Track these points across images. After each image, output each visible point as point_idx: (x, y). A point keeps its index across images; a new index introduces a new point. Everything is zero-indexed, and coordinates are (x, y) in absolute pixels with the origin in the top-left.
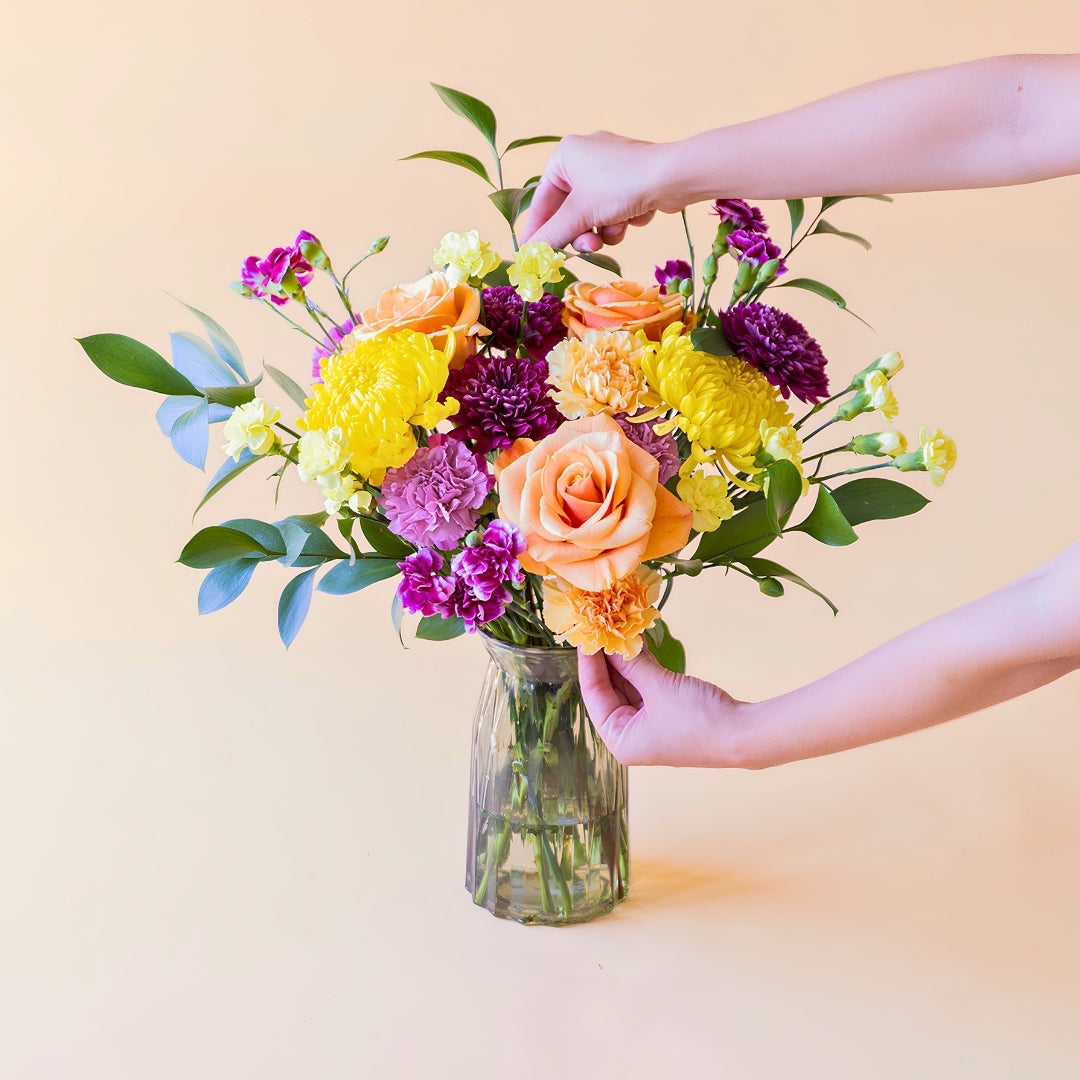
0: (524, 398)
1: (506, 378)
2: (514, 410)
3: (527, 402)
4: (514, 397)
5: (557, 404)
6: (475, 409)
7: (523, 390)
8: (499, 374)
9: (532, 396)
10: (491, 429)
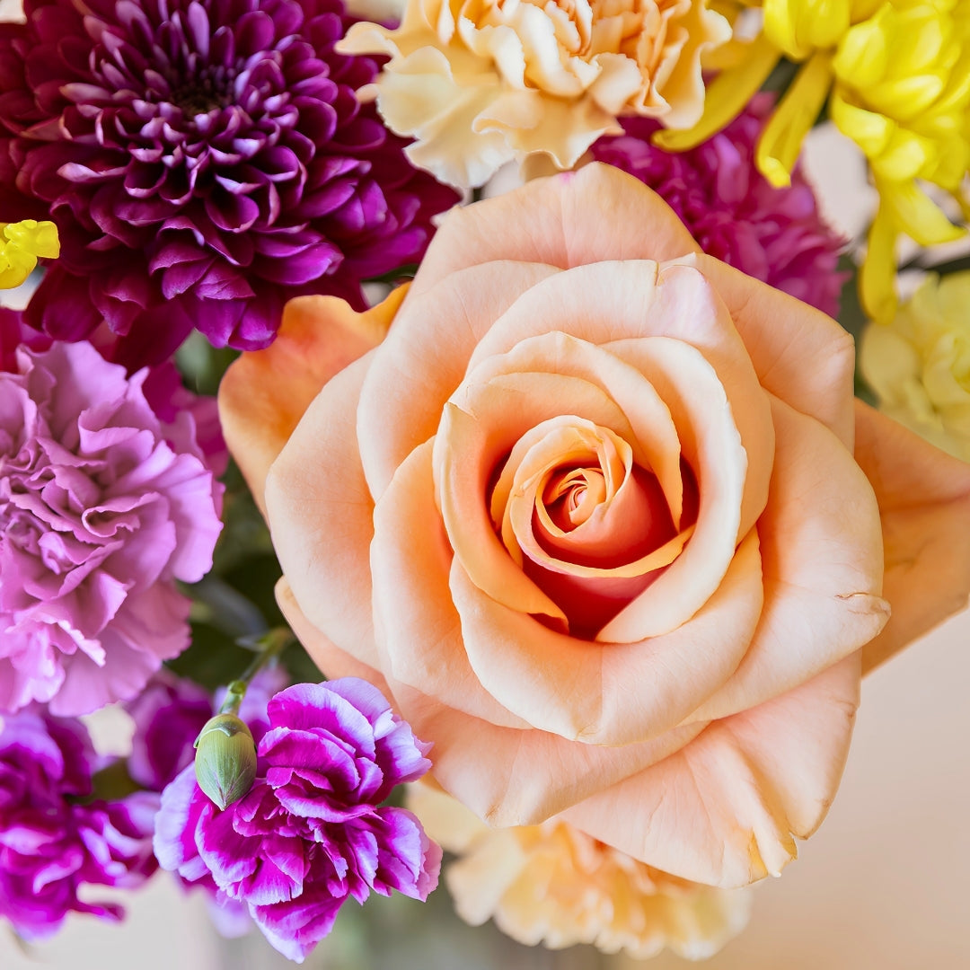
0: (286, 137)
1: (193, 47)
2: (260, 197)
3: (302, 152)
4: (251, 145)
5: (410, 140)
6: (110, 213)
7: (274, 102)
8: (166, 37)
9: (310, 121)
10: (193, 291)
